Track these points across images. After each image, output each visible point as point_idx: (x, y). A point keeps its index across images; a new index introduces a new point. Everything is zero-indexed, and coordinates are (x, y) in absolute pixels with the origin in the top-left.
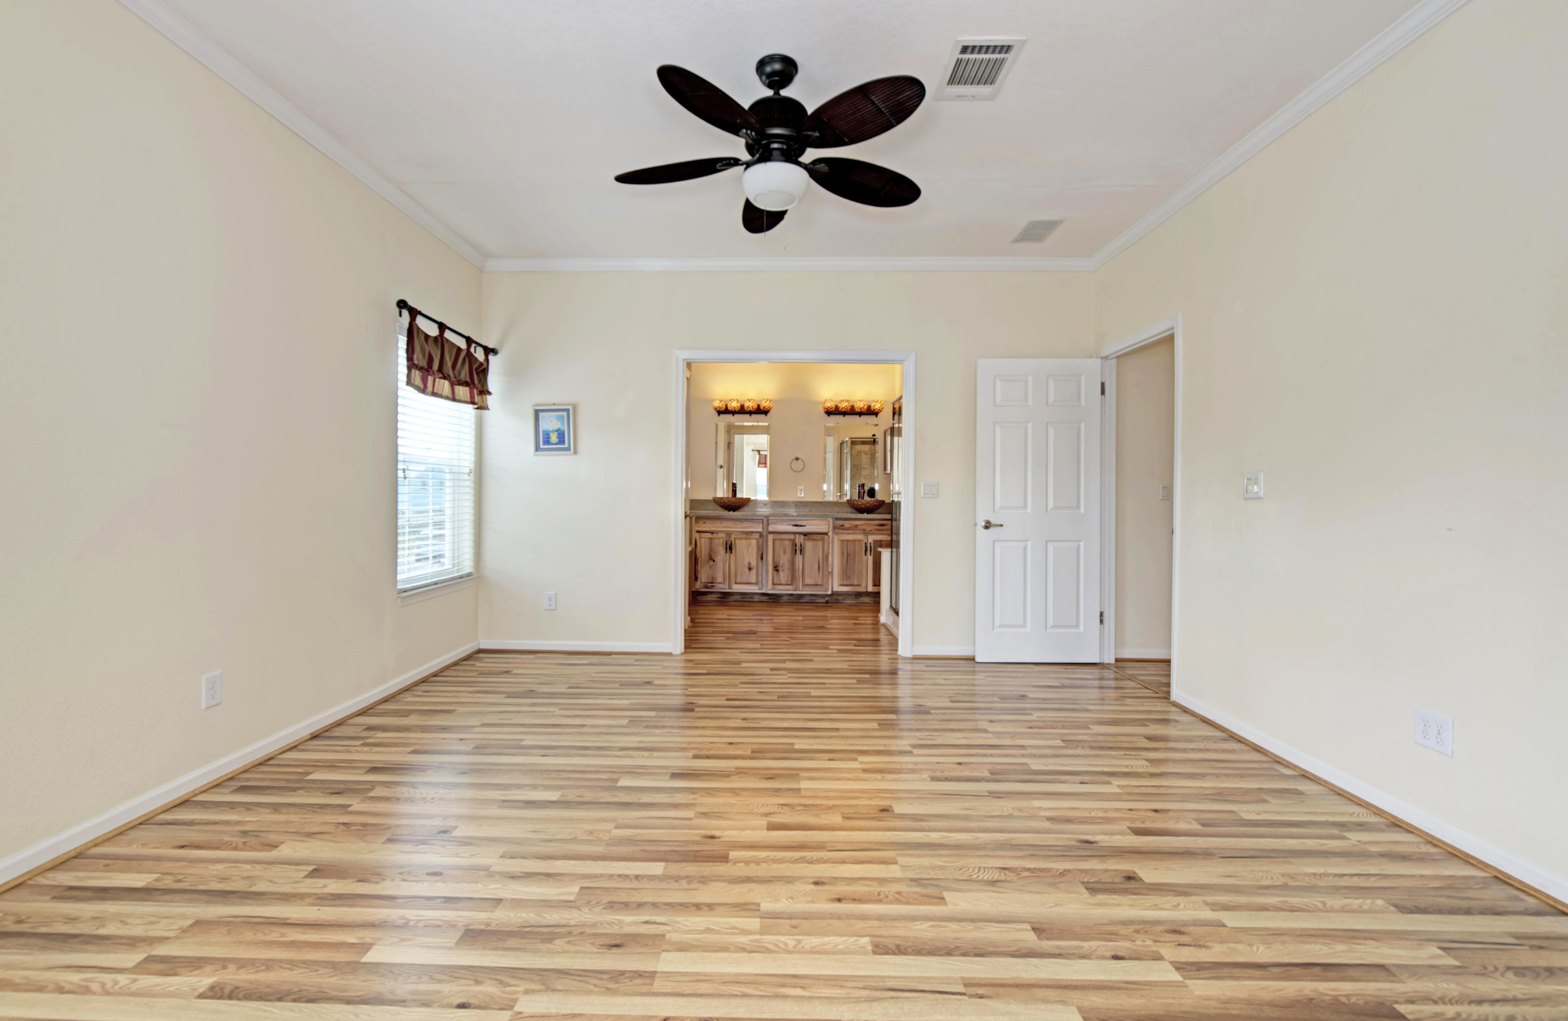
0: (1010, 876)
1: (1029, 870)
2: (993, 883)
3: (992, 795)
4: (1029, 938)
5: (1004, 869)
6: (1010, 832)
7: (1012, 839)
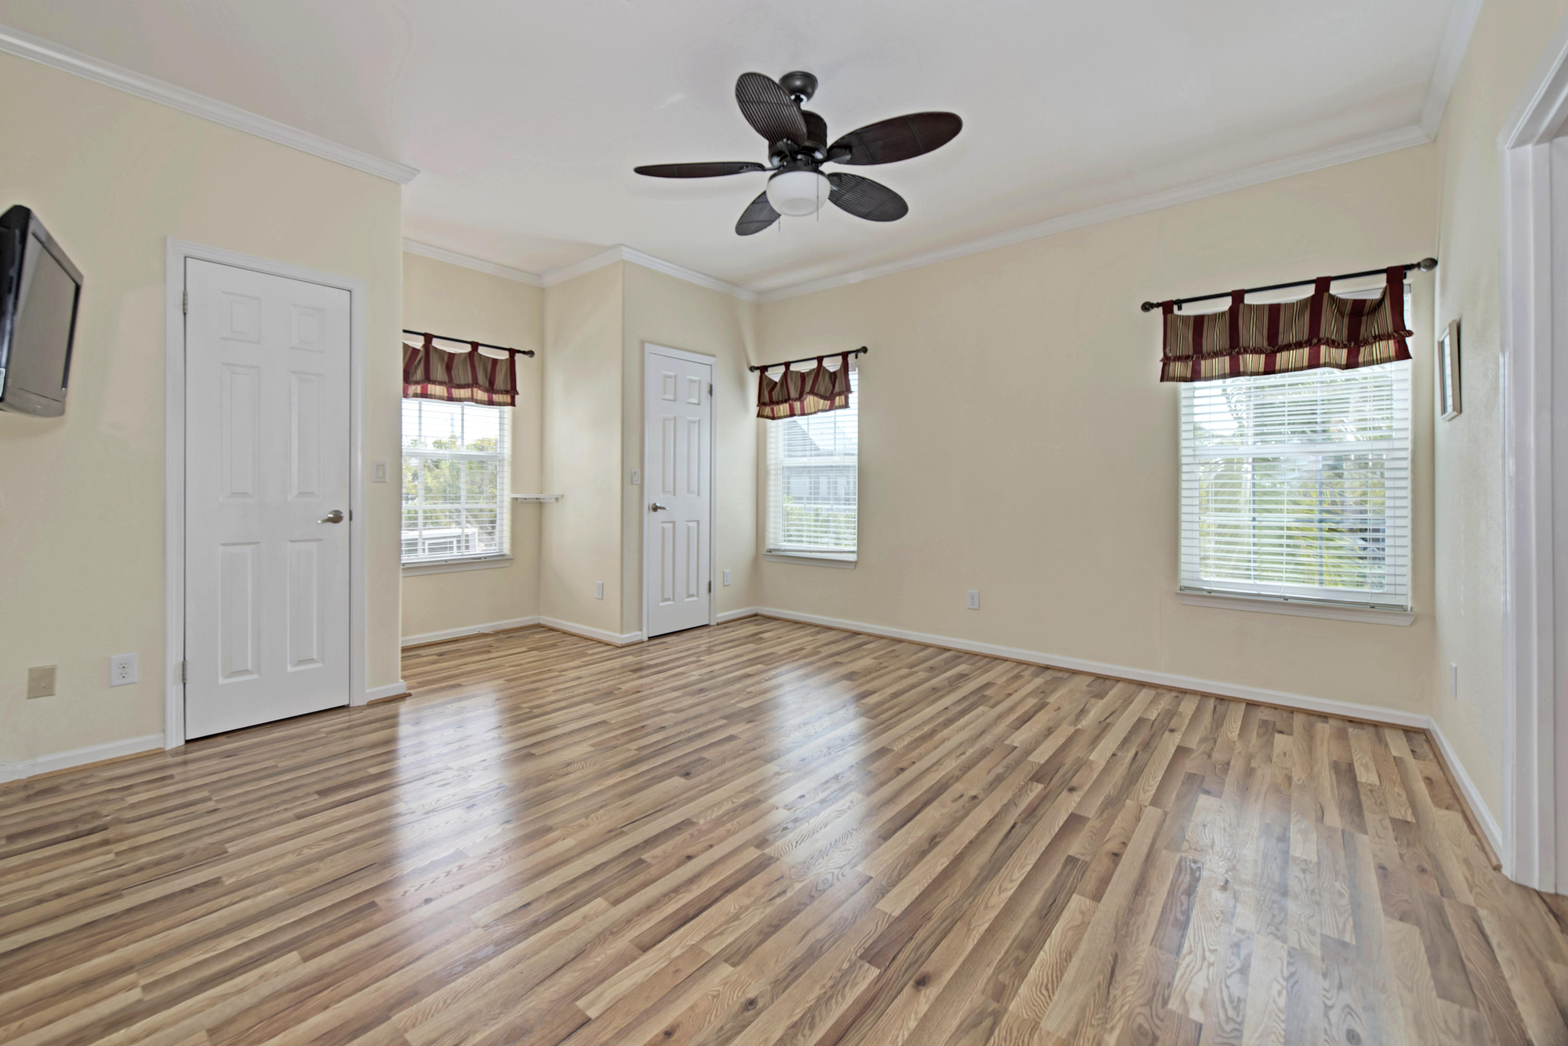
0: (561, 772)
1: (549, 781)
2: (569, 764)
3: (618, 831)
4: (534, 751)
5: (567, 774)
6: (578, 801)
7: (573, 796)
